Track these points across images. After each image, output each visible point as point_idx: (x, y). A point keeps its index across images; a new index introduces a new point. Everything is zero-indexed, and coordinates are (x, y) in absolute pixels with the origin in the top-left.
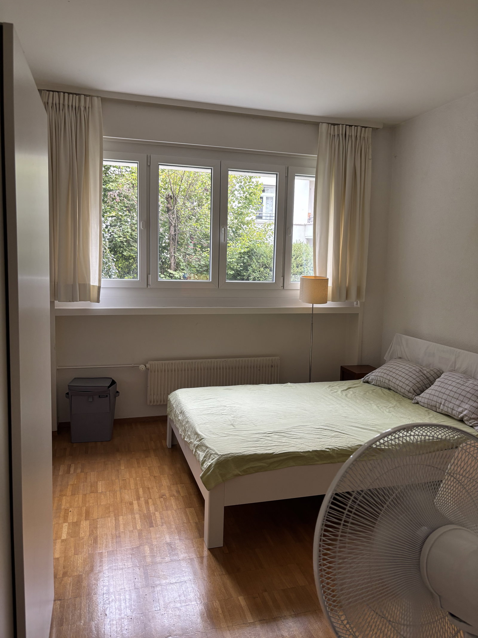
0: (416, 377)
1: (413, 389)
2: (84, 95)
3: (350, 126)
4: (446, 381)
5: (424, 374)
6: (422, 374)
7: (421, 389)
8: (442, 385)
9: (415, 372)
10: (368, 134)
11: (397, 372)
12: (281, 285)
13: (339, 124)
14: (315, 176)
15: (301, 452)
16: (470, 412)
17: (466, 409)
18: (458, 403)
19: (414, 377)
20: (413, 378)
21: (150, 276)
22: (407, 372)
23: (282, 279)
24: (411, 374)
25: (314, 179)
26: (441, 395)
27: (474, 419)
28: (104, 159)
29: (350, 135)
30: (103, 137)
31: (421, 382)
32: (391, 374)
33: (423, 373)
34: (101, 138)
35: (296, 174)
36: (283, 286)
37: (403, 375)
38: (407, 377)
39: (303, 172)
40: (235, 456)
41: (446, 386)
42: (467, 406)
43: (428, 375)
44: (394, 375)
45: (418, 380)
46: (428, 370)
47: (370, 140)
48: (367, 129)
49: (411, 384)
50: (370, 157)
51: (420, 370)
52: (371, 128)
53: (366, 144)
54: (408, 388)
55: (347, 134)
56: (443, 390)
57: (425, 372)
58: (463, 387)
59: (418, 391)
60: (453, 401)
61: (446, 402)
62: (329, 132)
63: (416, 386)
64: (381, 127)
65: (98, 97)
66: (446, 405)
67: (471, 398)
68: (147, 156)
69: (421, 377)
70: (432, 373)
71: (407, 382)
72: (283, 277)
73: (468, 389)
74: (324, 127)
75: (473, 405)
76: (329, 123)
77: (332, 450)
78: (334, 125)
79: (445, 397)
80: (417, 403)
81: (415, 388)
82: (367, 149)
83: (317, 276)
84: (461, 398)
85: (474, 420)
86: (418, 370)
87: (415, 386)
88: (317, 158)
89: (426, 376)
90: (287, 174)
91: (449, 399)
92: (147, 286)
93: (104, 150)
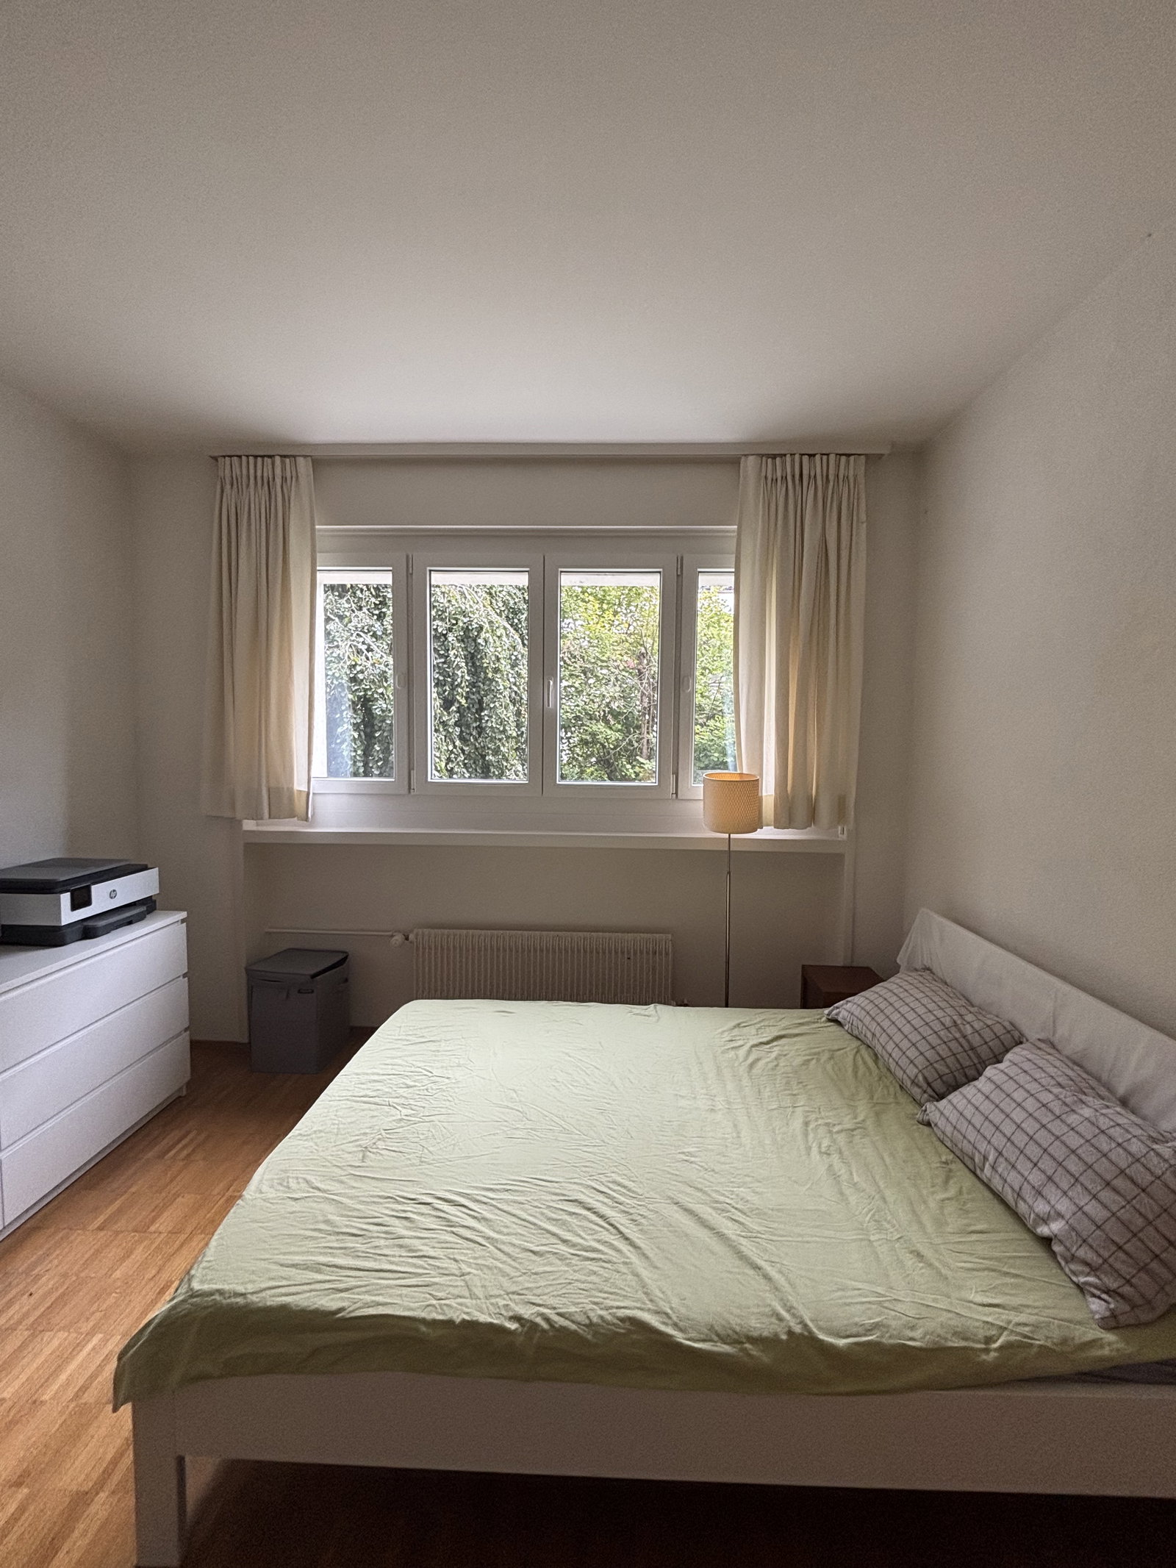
0: (939, 1042)
1: (925, 1078)
2: (281, 456)
3: (810, 456)
4: (1010, 1086)
5: (964, 1037)
6: (958, 1035)
7: (949, 1078)
8: (996, 1096)
9: (937, 1027)
10: (856, 469)
11: (895, 1017)
12: (672, 790)
13: (785, 455)
14: (733, 570)
15: (423, 1321)
16: (1074, 1234)
17: (1060, 1215)
18: (1036, 1178)
19: (934, 1040)
20: (930, 1044)
21: (414, 773)
22: (917, 1023)
23: (672, 778)
24: (926, 1031)
25: (732, 578)
26: (988, 1130)
27: (1087, 1264)
28: (318, 568)
29: (812, 474)
30: (317, 527)
31: (950, 1061)
32: (880, 1018)
33: (960, 1030)
34: (313, 530)
35: (699, 570)
36: (676, 793)
37: (907, 1029)
38: (915, 1037)
39: (712, 562)
40: (222, 1307)
41: (1007, 1105)
42: (1064, 1206)
43: (976, 1041)
44: (886, 1024)
45: (944, 1051)
46: (977, 1025)
47: (861, 480)
48: (852, 458)
49: (920, 1061)
50: (863, 517)
51: (955, 1022)
52: (862, 457)
53: (852, 491)
54: (912, 1071)
55: (805, 472)
56: (997, 1117)
57: (968, 1030)
58: (1057, 1128)
59: (938, 1086)
60: (1023, 1166)
61: (1001, 1159)
62: (763, 474)
63: (935, 1069)
64: (885, 451)
65: (305, 456)
66: (1000, 1170)
67: (1081, 1179)
68: (407, 557)
69: (954, 1045)
70: (988, 1035)
71: (912, 1053)
72: (676, 773)
73: (1074, 1141)
74: (750, 464)
75: (1086, 1209)
76: (762, 455)
77: (530, 1328)
78: (774, 457)
79: (998, 1141)
80: (928, 1124)
81: (931, 1076)
82: (856, 501)
83: (745, 772)
84: (1047, 1164)
85: (1087, 1270)
86: (948, 1021)
87: (932, 1070)
88: (736, 534)
89: (968, 1041)
90: (679, 570)
91: (1010, 1153)
92: (410, 792)
93: (320, 552)
